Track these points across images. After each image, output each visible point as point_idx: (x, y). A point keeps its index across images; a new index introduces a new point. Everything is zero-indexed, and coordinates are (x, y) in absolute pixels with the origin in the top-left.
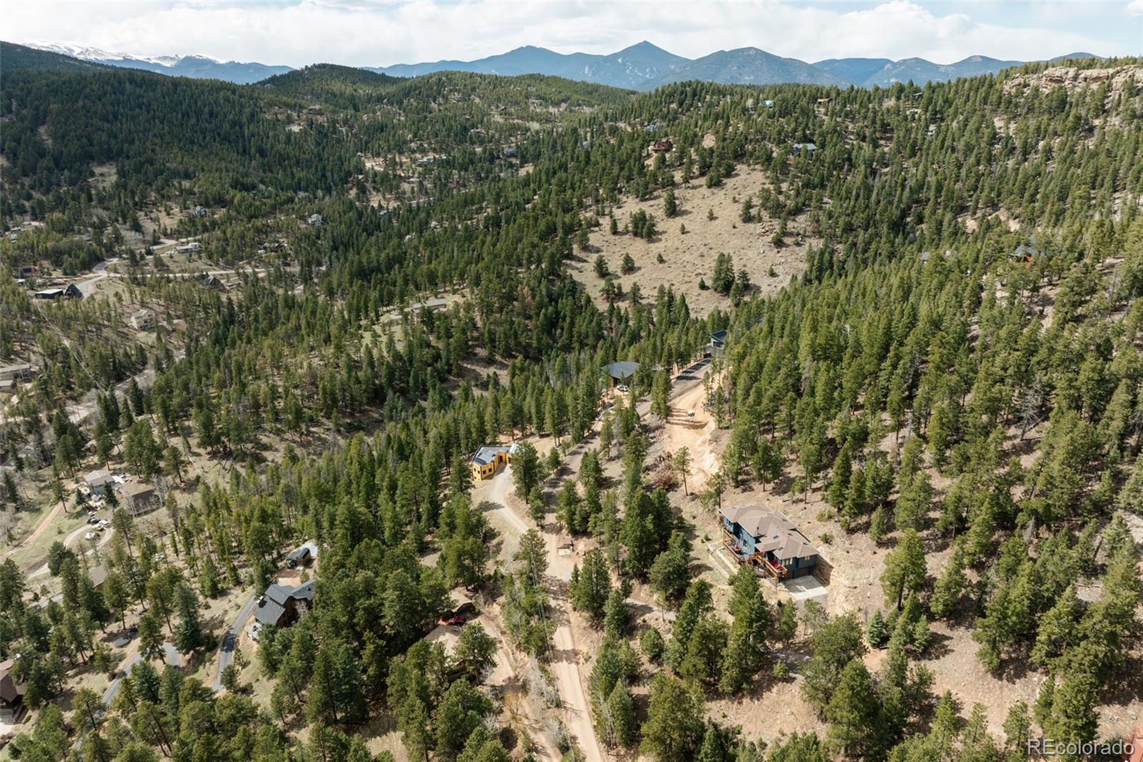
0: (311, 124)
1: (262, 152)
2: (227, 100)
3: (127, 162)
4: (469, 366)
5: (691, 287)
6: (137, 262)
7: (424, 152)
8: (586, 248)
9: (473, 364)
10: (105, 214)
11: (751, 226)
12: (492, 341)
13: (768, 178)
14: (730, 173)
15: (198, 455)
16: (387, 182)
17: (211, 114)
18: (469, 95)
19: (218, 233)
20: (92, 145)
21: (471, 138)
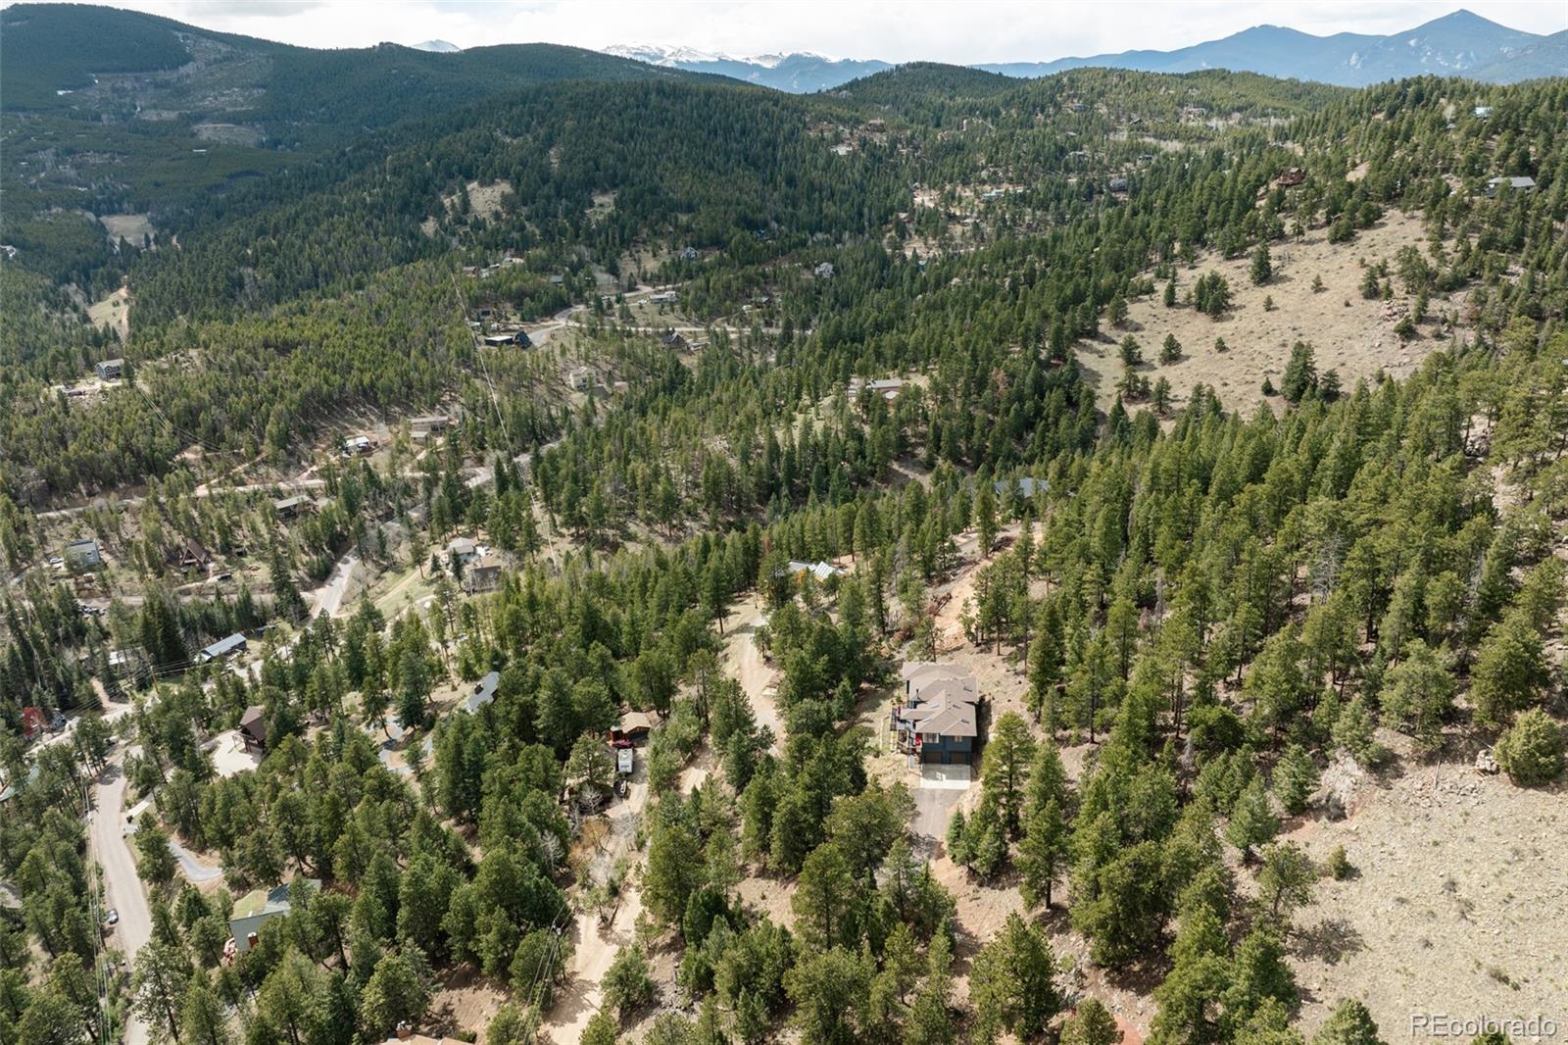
0: (864, 143)
1: (791, 181)
2: (765, 113)
3: (627, 191)
4: (901, 470)
5: (1252, 391)
6: (603, 312)
7: (995, 181)
8: (1120, 323)
9: (907, 468)
10: (586, 253)
11: (1374, 304)
12: (938, 438)
13: (1427, 230)
14: (1371, 220)
15: (562, 536)
16: (933, 224)
17: (743, 132)
18: (1092, 103)
19: (700, 282)
20: (598, 169)
21: (1067, 164)
